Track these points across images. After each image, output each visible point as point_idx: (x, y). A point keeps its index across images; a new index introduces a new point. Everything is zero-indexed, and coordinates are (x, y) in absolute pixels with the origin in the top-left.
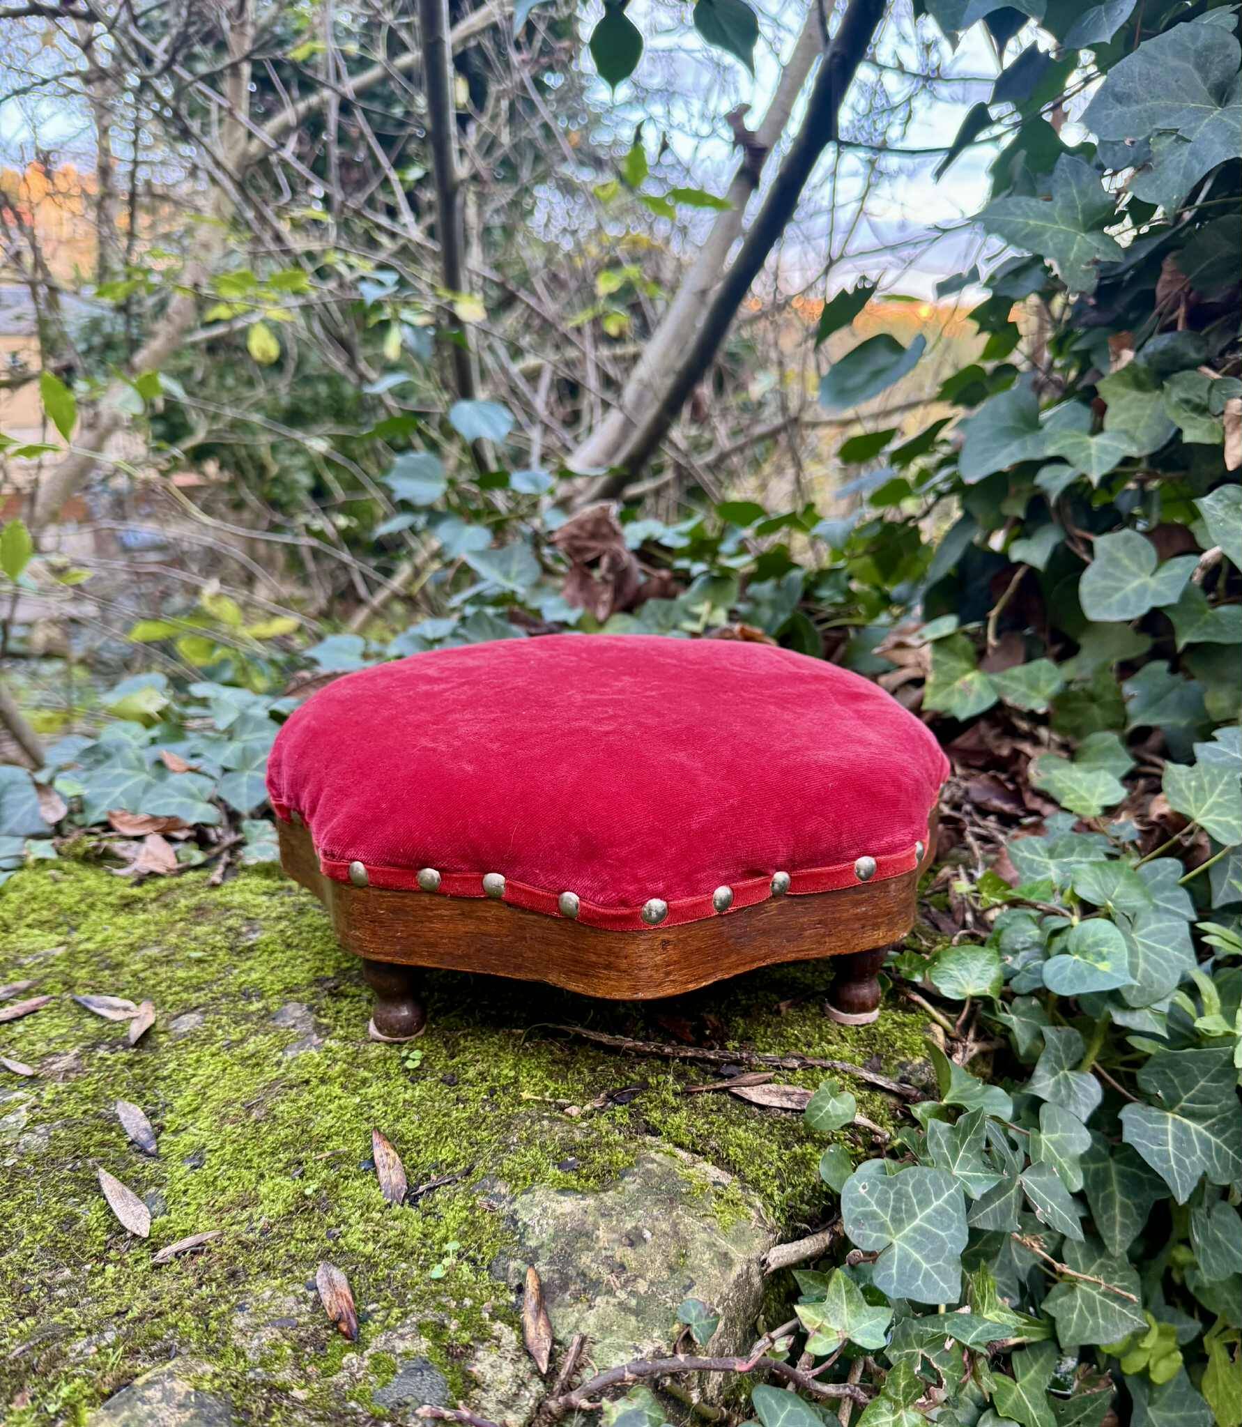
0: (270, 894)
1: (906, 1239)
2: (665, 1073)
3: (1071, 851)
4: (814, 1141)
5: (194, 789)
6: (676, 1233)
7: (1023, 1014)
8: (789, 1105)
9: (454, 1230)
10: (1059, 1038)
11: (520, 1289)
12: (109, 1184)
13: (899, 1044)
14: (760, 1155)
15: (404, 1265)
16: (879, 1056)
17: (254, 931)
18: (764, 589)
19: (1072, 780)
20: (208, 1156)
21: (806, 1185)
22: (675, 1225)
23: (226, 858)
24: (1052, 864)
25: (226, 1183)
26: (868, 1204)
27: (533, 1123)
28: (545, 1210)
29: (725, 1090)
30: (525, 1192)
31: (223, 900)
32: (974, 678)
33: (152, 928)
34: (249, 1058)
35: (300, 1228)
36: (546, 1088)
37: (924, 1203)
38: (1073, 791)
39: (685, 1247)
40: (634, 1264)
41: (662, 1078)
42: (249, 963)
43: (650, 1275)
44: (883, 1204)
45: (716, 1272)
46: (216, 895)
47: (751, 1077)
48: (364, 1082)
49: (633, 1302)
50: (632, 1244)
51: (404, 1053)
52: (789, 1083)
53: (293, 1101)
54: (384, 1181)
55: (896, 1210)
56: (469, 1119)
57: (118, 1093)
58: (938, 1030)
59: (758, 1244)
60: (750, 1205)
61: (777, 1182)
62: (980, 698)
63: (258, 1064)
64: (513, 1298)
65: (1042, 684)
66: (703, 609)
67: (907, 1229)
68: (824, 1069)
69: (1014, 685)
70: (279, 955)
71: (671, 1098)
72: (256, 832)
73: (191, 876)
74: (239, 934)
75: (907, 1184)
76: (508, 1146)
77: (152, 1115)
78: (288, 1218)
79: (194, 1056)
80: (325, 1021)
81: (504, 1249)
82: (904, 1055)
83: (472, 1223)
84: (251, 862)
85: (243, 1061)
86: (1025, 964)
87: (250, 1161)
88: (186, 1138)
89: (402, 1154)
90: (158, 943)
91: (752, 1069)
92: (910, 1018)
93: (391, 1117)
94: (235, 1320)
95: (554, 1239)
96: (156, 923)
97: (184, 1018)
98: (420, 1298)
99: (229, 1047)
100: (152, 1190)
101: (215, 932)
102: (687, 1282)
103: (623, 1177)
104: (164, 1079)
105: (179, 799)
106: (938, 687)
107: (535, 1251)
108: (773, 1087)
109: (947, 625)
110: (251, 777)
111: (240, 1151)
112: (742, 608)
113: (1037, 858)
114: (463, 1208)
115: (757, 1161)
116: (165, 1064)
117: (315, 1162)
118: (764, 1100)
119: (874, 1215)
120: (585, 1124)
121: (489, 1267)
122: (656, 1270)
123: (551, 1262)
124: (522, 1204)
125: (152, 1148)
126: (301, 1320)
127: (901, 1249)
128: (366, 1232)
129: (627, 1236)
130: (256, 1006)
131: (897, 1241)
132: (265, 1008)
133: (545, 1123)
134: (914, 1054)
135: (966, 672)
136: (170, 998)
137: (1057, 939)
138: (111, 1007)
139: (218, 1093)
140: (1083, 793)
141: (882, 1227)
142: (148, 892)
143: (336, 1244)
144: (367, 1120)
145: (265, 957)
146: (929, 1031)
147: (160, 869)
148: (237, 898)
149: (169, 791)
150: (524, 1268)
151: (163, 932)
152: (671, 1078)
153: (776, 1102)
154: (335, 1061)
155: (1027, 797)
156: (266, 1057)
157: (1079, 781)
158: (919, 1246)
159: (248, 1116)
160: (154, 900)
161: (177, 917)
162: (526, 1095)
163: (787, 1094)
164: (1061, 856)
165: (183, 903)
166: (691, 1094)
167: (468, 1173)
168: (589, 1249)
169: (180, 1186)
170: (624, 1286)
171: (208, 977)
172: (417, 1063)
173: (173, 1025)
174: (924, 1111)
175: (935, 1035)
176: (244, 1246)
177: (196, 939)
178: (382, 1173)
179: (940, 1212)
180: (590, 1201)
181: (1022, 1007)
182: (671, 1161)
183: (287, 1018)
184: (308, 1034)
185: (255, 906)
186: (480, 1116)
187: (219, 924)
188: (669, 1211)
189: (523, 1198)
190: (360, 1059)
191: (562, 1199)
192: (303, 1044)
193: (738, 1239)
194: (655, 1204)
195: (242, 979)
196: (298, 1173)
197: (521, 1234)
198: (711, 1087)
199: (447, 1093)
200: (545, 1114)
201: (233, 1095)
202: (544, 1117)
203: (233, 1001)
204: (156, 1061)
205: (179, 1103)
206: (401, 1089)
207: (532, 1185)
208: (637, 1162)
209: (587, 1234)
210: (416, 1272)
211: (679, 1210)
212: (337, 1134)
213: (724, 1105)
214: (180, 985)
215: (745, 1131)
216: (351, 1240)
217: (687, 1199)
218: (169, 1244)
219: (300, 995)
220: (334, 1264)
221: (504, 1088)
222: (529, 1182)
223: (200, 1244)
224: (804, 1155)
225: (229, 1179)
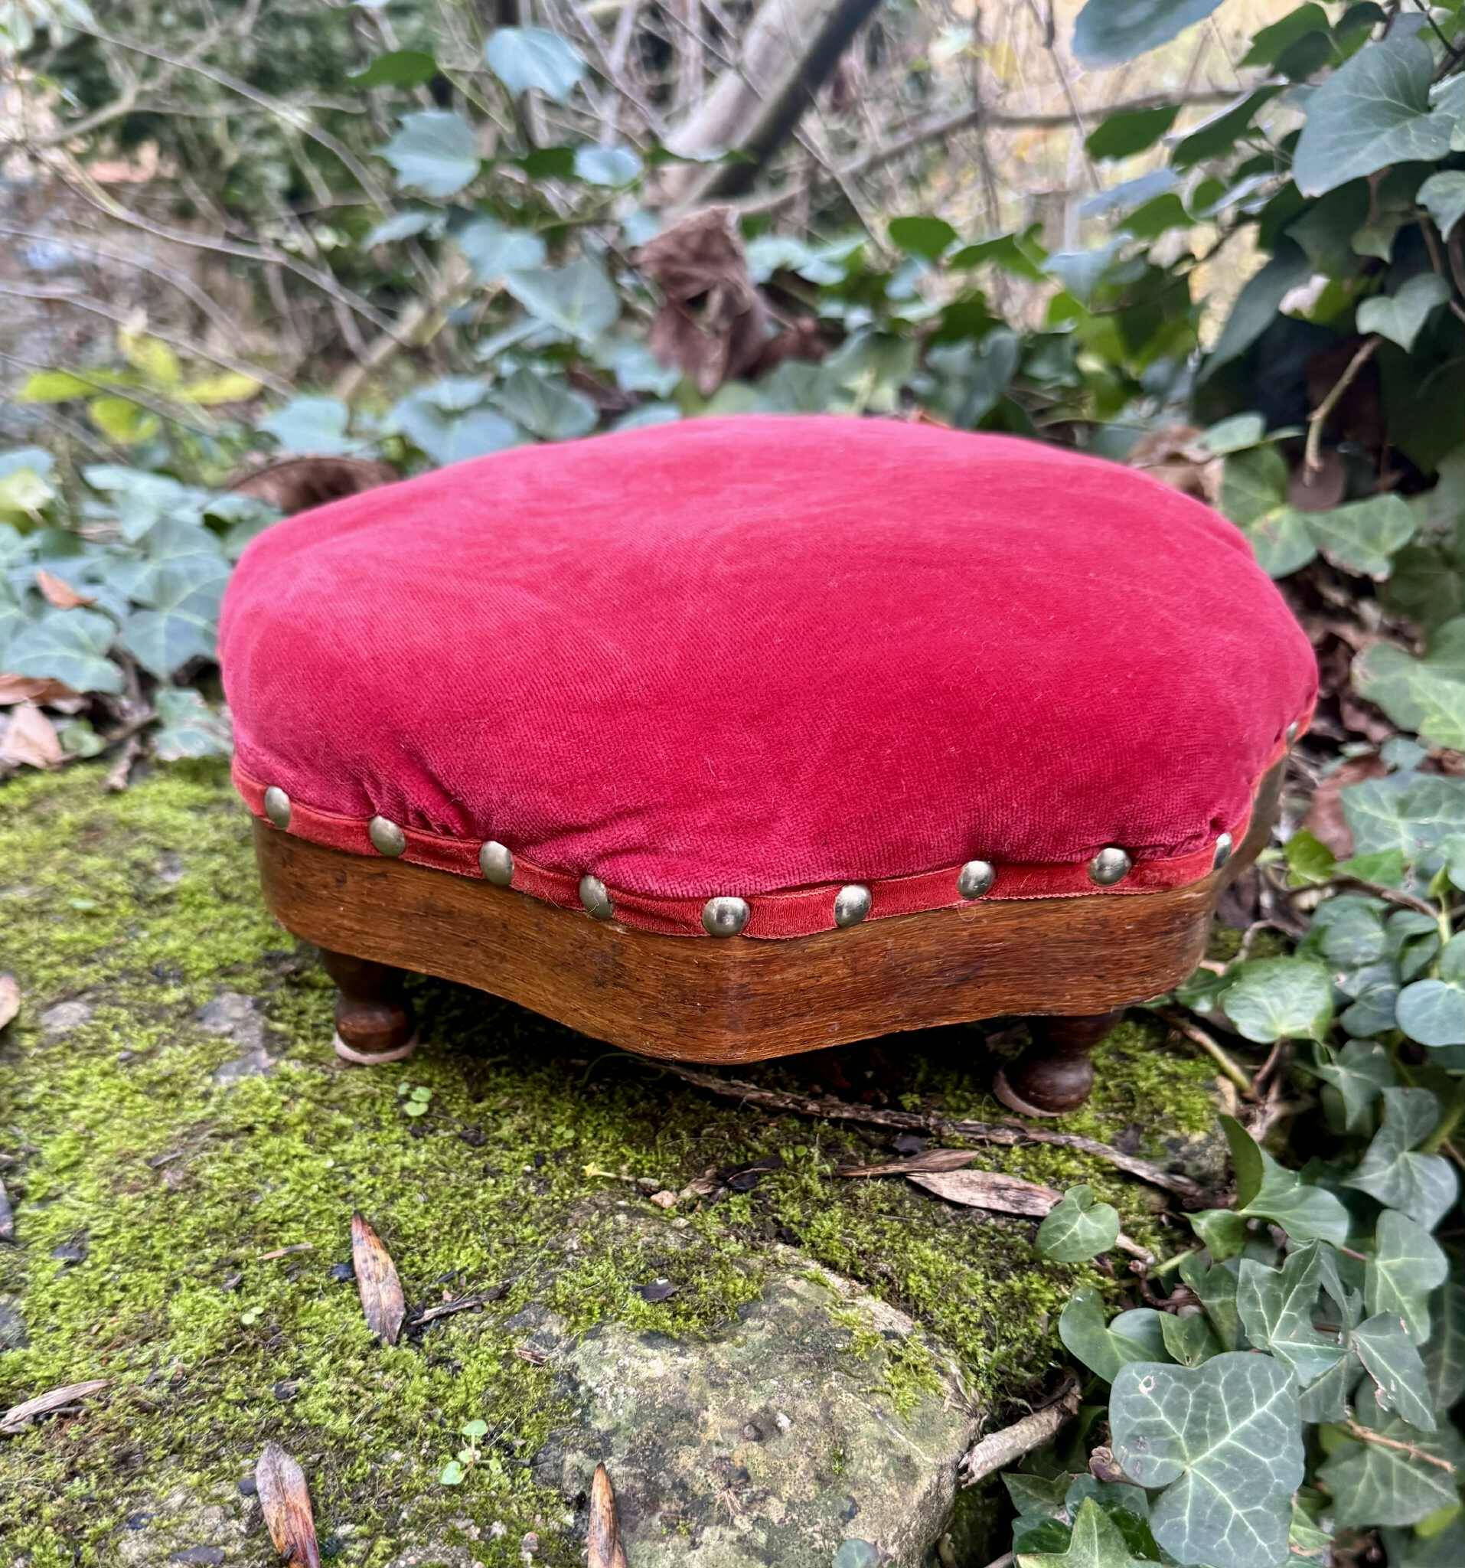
0: (199, 808)
1: (1209, 1467)
2: (806, 1142)
3: (1435, 807)
4: (1042, 1270)
5: (83, 634)
6: (829, 1420)
7: (1357, 1066)
8: (1000, 1205)
9: (479, 1394)
10: (1406, 1106)
11: (582, 1503)
13: (1170, 1109)
14: (958, 1289)
15: (397, 1456)
16: (1138, 1128)
17: (172, 869)
18: (956, 357)
19: (1439, 693)
20: (92, 1245)
21: (1028, 1340)
22: (827, 1406)
23: (133, 746)
24: (1403, 825)
25: (119, 1296)
26: (1151, 1411)
27: (602, 1217)
28: (622, 1371)
29: (901, 1176)
30: (593, 1334)
31: (126, 816)
32: (1281, 518)
33: (19, 856)
34: (160, 1083)
35: (233, 1381)
36: (623, 1158)
38: (1438, 710)
39: (843, 1444)
40: (762, 1471)
41: (802, 1151)
42: (165, 922)
43: (787, 1491)
44: (1174, 1411)
45: (892, 1491)
46: (116, 807)
47: (940, 1157)
48: (340, 1132)
49: (762, 1538)
50: (760, 1437)
51: (403, 1089)
52: (1000, 1169)
53: (228, 1160)
54: (369, 1301)
55: (1196, 1420)
56: (502, 1204)
58: (1227, 1087)
59: (955, 1437)
60: (942, 1371)
61: (983, 1334)
62: (1289, 552)
63: (173, 1095)
64: (569, 1519)
65: (1385, 534)
66: (861, 383)
67: (1211, 1451)
68: (1056, 1148)
69: (1342, 534)
70: (210, 912)
71: (816, 1186)
72: (176, 709)
73: (81, 774)
74: (149, 874)
75: (1217, 1380)
76: (563, 1255)
78: (214, 1362)
79: (75, 1074)
80: (280, 1026)
81: (558, 1432)
82: (1177, 1127)
83: (507, 1384)
84: (169, 755)
85: (151, 1088)
86: (1367, 989)
87: (157, 1257)
88: (59, 1214)
89: (397, 1256)
90: (26, 881)
91: (942, 1143)
92: (1185, 1067)
93: (381, 1195)
94: (124, 1546)
95: (637, 1418)
96: (26, 849)
97: (63, 1008)
98: (421, 1521)
99: (129, 1062)
100: (4, 1299)
101: (114, 869)
102: (847, 1506)
103: (744, 1318)
104: (28, 1109)
105: (61, 651)
107: (605, 1437)
108: (976, 1175)
109: (1245, 430)
110: (172, 620)
111: (143, 1239)
112: (921, 385)
113: (1379, 816)
114: (494, 1357)
115: (953, 1298)
116: (31, 1084)
117: (261, 1264)
118: (962, 1196)
119: (1160, 1430)
120: (682, 1222)
121: (534, 1462)
122: (798, 1483)
123: (630, 1461)
124: (587, 1357)
125: (6, 1227)
126: (230, 1550)
127: (1198, 1482)
128: (335, 1393)
129: (752, 1423)
130: (173, 995)
132: (187, 1001)
133: (622, 1217)
134: (1193, 1128)
135: (1269, 507)
136: (43, 974)
137: (1415, 950)
139: (113, 1140)
141: (1173, 1448)
142: (15, 796)
143: (289, 1413)
144: (344, 1197)
145: (189, 913)
146: (1215, 1089)
147: (35, 760)
148: (148, 815)
149: (45, 637)
150: (589, 1466)
151: (35, 864)
152: (816, 1152)
153: (979, 1199)
154: (295, 1096)
155: (1347, 709)
156: (186, 1084)
157: (1448, 696)
158: (1227, 1479)
159: (156, 1182)
160: (24, 810)
161: (57, 840)
162: (591, 1170)
163: (997, 1188)
164: (1418, 813)
165: (67, 817)
166: (848, 1179)
167: (502, 1295)
168: (692, 1441)
169: (46, 1297)
170: (746, 1509)
171: (103, 942)
172: (423, 1109)
173: (45, 1018)
174: (1212, 1225)
175: (1223, 1096)
176: (145, 1409)
177: (84, 878)
178: (365, 1287)
179: (1265, 1424)
180: (692, 1360)
181: (1358, 1057)
182: (819, 1294)
183: (221, 1020)
184: (253, 1049)
185: (175, 829)
186: (521, 1200)
187: (119, 854)
188: (817, 1381)
189: (588, 1345)
190: (335, 1094)
191: (649, 1352)
192: (245, 1065)
193: (925, 1431)
194: (795, 1369)
195: (154, 948)
196: (232, 1282)
197: (585, 1407)
198: (880, 1170)
199: (469, 1159)
200: (622, 1203)
201: (134, 1145)
202: (620, 1208)
203: (138, 985)
204: (17, 1079)
205: (50, 1152)
206: (398, 1148)
207: (602, 1325)
208: (767, 1294)
209: (689, 1416)
210: (417, 1469)
211: (833, 1381)
212: (296, 1219)
213: (900, 1202)
214: (59, 952)
215: (934, 1248)
216: (315, 1406)
217: (845, 1362)
218: (25, 1400)
219: (242, 981)
220: (287, 1448)
221: (558, 1156)
222: (597, 1318)
223: (73, 1403)
224: (1026, 1291)
225: (124, 1288)
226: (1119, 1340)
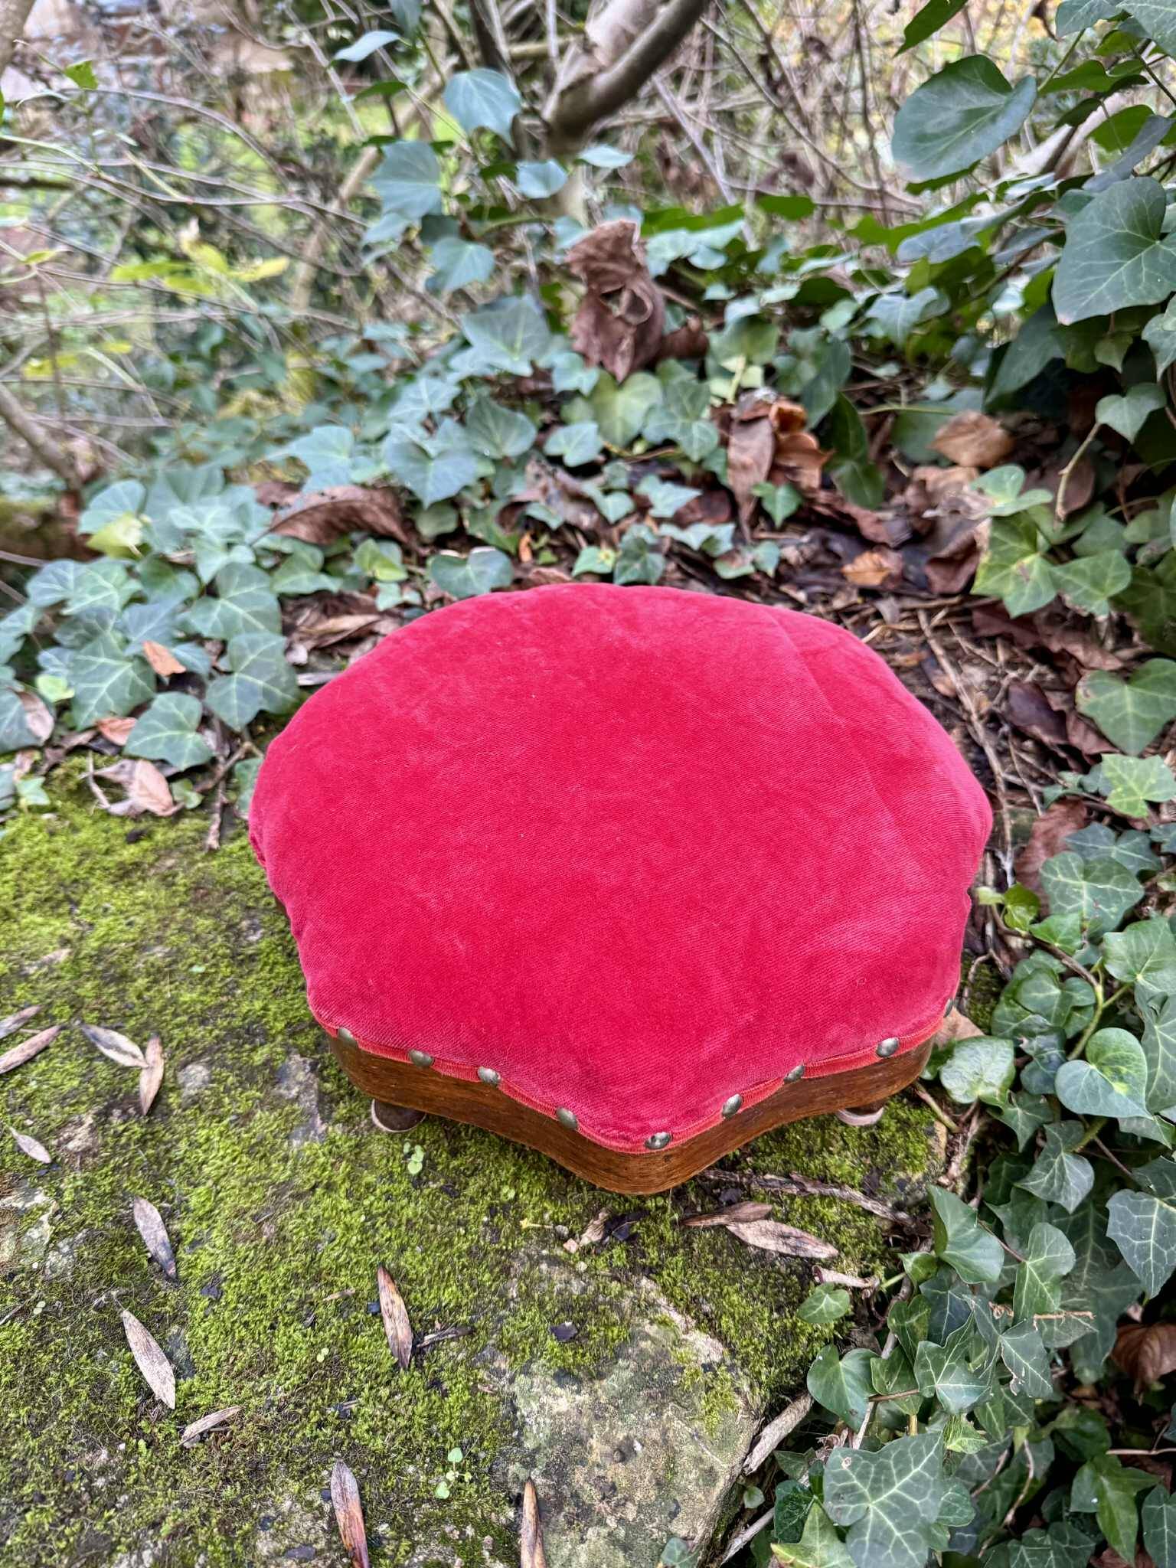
1: (882, 1505)
2: (664, 1195)
6: (665, 1441)
7: (1029, 1109)
8: (785, 1250)
11: (517, 1502)
12: (135, 1332)
13: (901, 1155)
15: (411, 1469)
16: (879, 1171)
20: (224, 1286)
22: (665, 1432)
23: (222, 798)
24: (1084, 886)
25: (243, 1333)
26: (848, 1478)
27: (532, 1267)
28: (542, 1407)
29: (722, 1227)
30: (526, 1371)
31: (221, 875)
32: (1032, 564)
33: (152, 913)
34: (256, 1144)
35: (314, 1405)
36: (546, 1209)
37: (901, 1474)
38: (1122, 781)
39: (673, 1460)
40: (624, 1483)
41: (660, 1200)
42: (251, 981)
43: (639, 1496)
44: (862, 1477)
45: (700, 1495)
46: (213, 864)
47: (748, 1209)
48: (368, 1186)
49: (622, 1533)
50: (624, 1459)
51: (407, 1148)
52: (786, 1220)
53: (301, 1216)
54: (390, 1333)
55: (876, 1480)
56: (469, 1252)
57: (134, 1184)
58: (941, 1130)
59: (744, 1440)
60: (738, 1391)
61: (766, 1358)
63: (264, 1157)
64: (511, 1514)
66: (735, 363)
67: (884, 1497)
68: (823, 1197)
69: (1076, 580)
70: (280, 970)
71: (668, 1233)
73: (188, 825)
74: (240, 934)
75: (888, 1457)
76: (507, 1303)
77: (168, 1216)
78: (303, 1389)
80: (328, 1087)
81: (504, 1448)
82: (904, 1170)
83: (474, 1408)
85: (250, 1151)
86: (1040, 1051)
87: (264, 1297)
88: (203, 1258)
89: (406, 1296)
90: (160, 940)
91: (750, 1196)
92: (914, 1115)
93: (395, 1245)
94: (259, 1545)
95: (551, 1442)
96: (156, 908)
97: (191, 1069)
98: (425, 1527)
99: (236, 1125)
100: (174, 1329)
101: (216, 930)
102: (673, 1507)
103: (617, 1356)
105: (167, 733)
106: (991, 569)
107: (532, 1454)
108: (770, 1224)
110: (242, 683)
111: (255, 1283)
113: (1071, 881)
115: (748, 1333)
116: (178, 1141)
117: (325, 1304)
118: (760, 1242)
119: (853, 1488)
120: (582, 1266)
121: (490, 1471)
122: (645, 1492)
123: (546, 1474)
124: (522, 1390)
125: (172, 1271)
126: (318, 1547)
127: (877, 1515)
128: (373, 1417)
129: (619, 1449)
130: (260, 1055)
131: (872, 1505)
132: (269, 1062)
133: (544, 1267)
134: (915, 1169)
135: (1025, 554)
136: (176, 1033)
138: (118, 1049)
140: (1132, 784)
141: (861, 1498)
142: (146, 852)
144: (372, 1248)
145: (264, 974)
146: (931, 1133)
147: (154, 808)
148: (235, 873)
150: (523, 1475)
151: (164, 923)
152: (669, 1202)
153: (772, 1245)
154: (341, 1157)
155: (1071, 723)
156: (273, 1150)
158: (892, 1513)
159: (260, 1234)
160: (152, 868)
161: (177, 900)
162: (525, 1223)
163: (784, 1237)
164: (1096, 880)
167: (470, 1330)
168: (583, 1462)
169: (200, 1332)
170: (614, 1511)
171: (212, 1002)
172: (419, 1167)
173: (181, 1078)
174: (916, 1262)
176: (264, 1429)
177: (197, 939)
178: (387, 1321)
179: (917, 1479)
180: (584, 1398)
181: (1029, 1103)
182: (666, 1334)
183: (291, 1083)
184: (312, 1115)
185: (254, 886)
186: (481, 1249)
187: (217, 915)
188: (659, 1412)
189: (521, 1379)
190: (364, 1155)
191: (559, 1391)
192: (308, 1131)
193: (724, 1444)
194: (647, 1404)
195: (245, 1008)
196: (309, 1320)
197: (521, 1429)
198: (709, 1222)
199: (449, 1210)
200: (545, 1252)
201: (243, 1204)
202: (543, 1258)
203: (237, 1045)
204: (168, 1137)
205: (194, 1202)
206: (404, 1201)
207: (531, 1362)
208: (632, 1336)
209: (582, 1442)
210: (423, 1478)
211: (668, 1412)
212: (346, 1265)
213: (720, 1253)
214: (185, 1012)
215: (738, 1292)
216: (360, 1428)
217: (677, 1393)
218: (194, 1420)
219: (302, 1041)
220: (347, 1462)
221: (505, 1207)
222: (528, 1357)
223: (223, 1423)
224: (794, 1325)
225: (246, 1324)
226: (847, 1371)
